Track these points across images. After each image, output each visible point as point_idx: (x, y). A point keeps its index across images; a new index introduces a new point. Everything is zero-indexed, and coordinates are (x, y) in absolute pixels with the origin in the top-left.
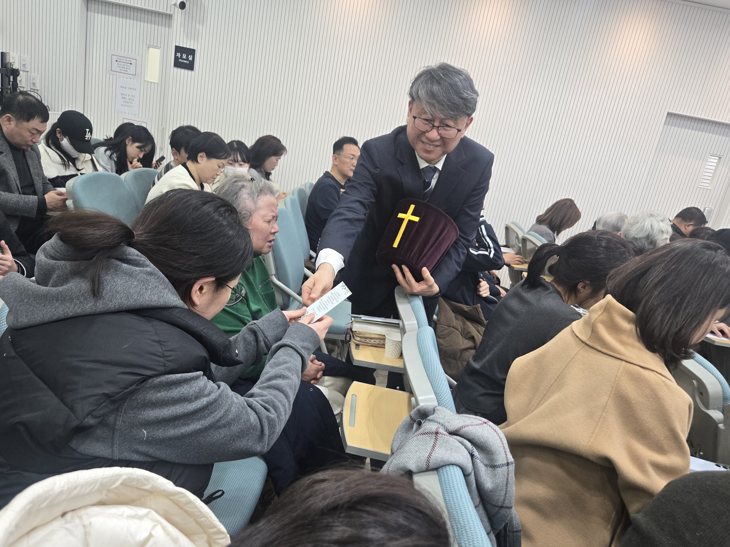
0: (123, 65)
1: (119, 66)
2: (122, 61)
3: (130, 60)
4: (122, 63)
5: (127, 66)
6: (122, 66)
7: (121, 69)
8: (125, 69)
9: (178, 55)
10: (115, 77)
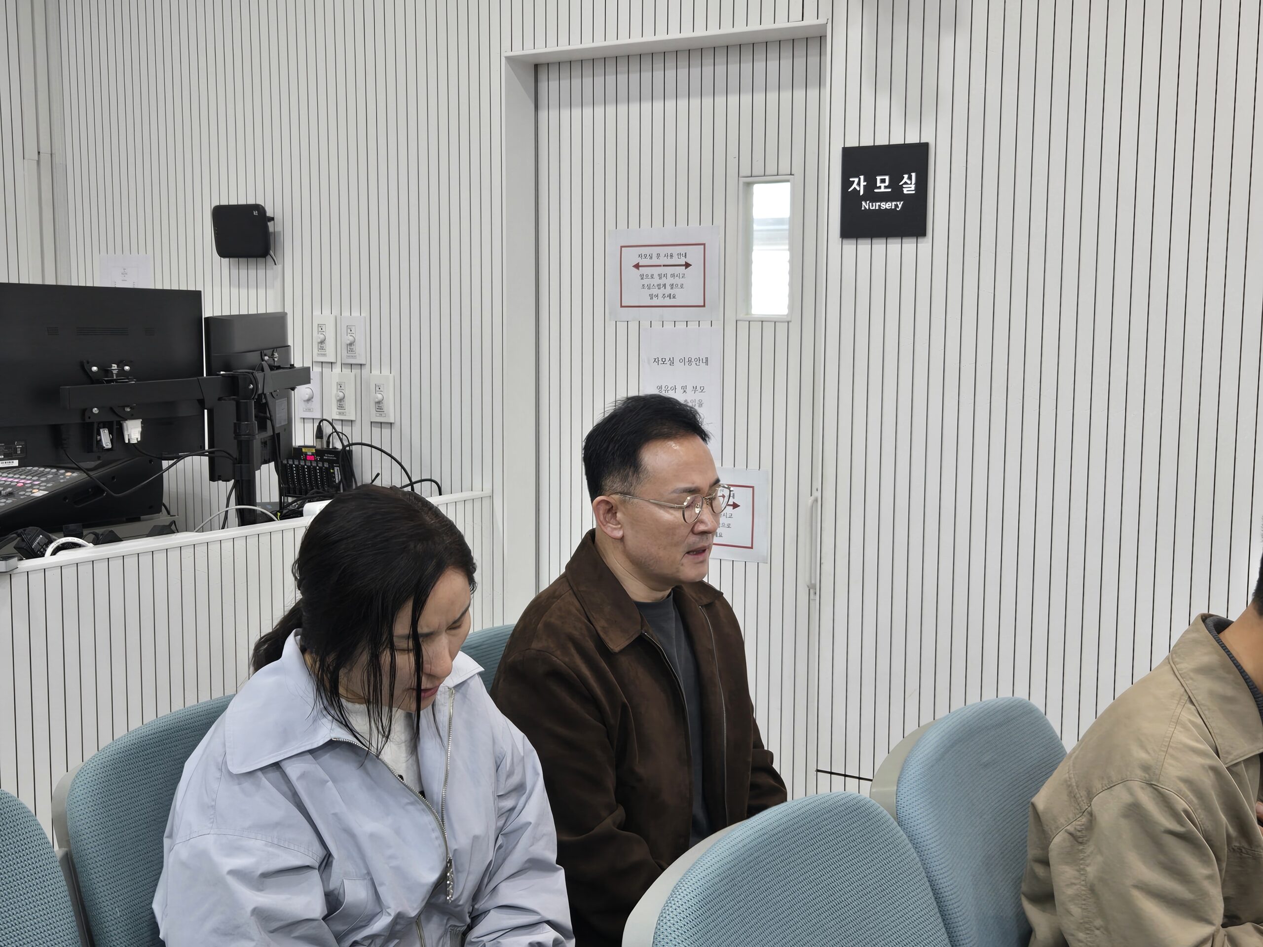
0: (660, 276)
1: (646, 282)
2: (655, 261)
3: (682, 249)
4: (656, 271)
5: (673, 275)
6: (656, 281)
7: (655, 291)
8: (668, 291)
9: (855, 185)
10: (633, 326)
